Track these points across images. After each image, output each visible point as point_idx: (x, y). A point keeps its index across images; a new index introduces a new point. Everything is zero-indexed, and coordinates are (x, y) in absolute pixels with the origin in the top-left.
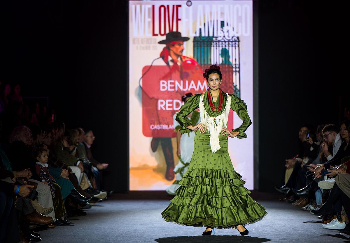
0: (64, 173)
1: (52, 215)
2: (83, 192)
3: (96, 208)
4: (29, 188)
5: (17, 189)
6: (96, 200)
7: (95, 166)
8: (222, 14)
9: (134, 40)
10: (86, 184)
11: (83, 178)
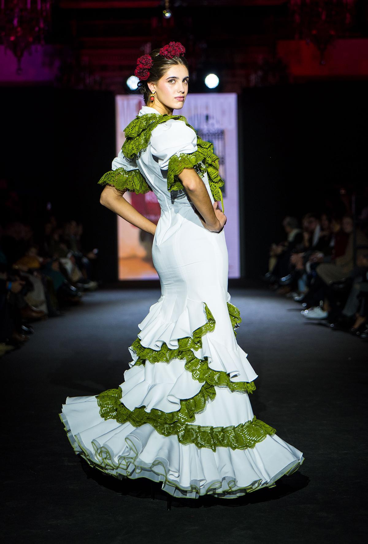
0: (55, 267)
1: (44, 308)
2: (74, 284)
3: (87, 298)
4: (21, 284)
5: (9, 285)
6: (87, 290)
7: (86, 256)
10: (77, 276)
11: (73, 270)
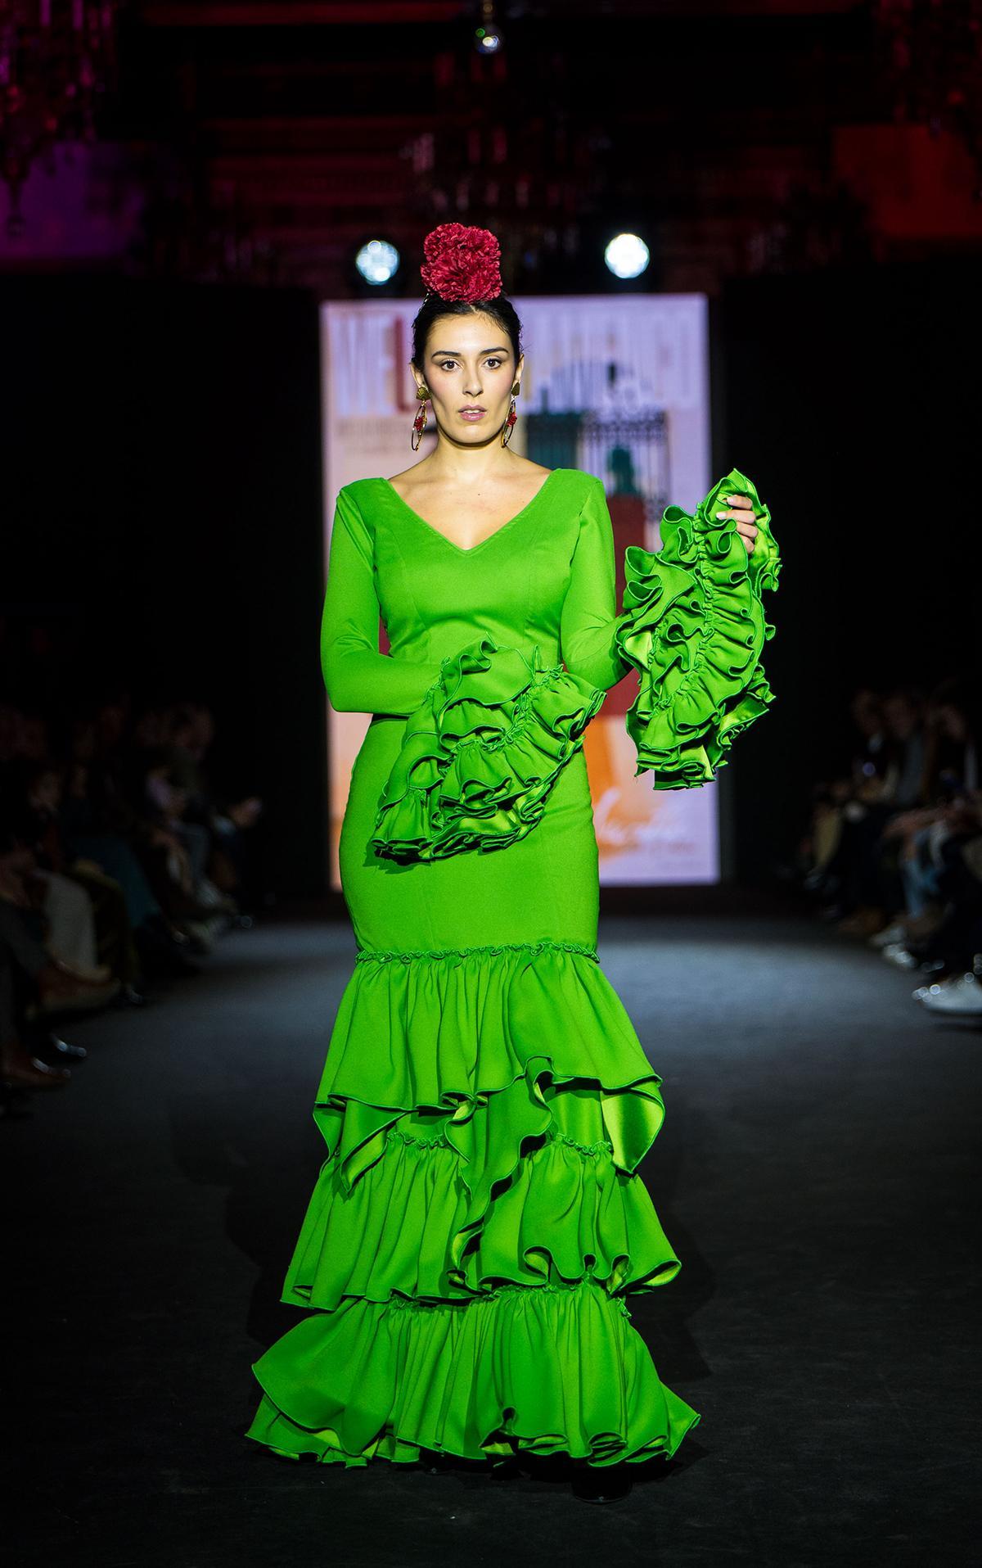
8: (612, 340)
9: (344, 428)
